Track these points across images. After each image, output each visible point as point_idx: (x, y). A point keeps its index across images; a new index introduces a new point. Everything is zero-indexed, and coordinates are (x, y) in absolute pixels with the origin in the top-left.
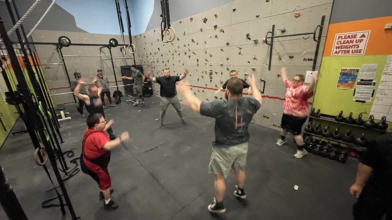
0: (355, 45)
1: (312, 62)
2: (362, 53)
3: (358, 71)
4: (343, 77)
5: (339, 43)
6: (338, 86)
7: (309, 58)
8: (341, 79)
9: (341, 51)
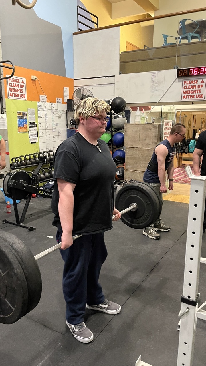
0: (21, 90)
2: (25, 98)
3: (27, 115)
6: (19, 130)
8: (19, 123)
9: (13, 93)
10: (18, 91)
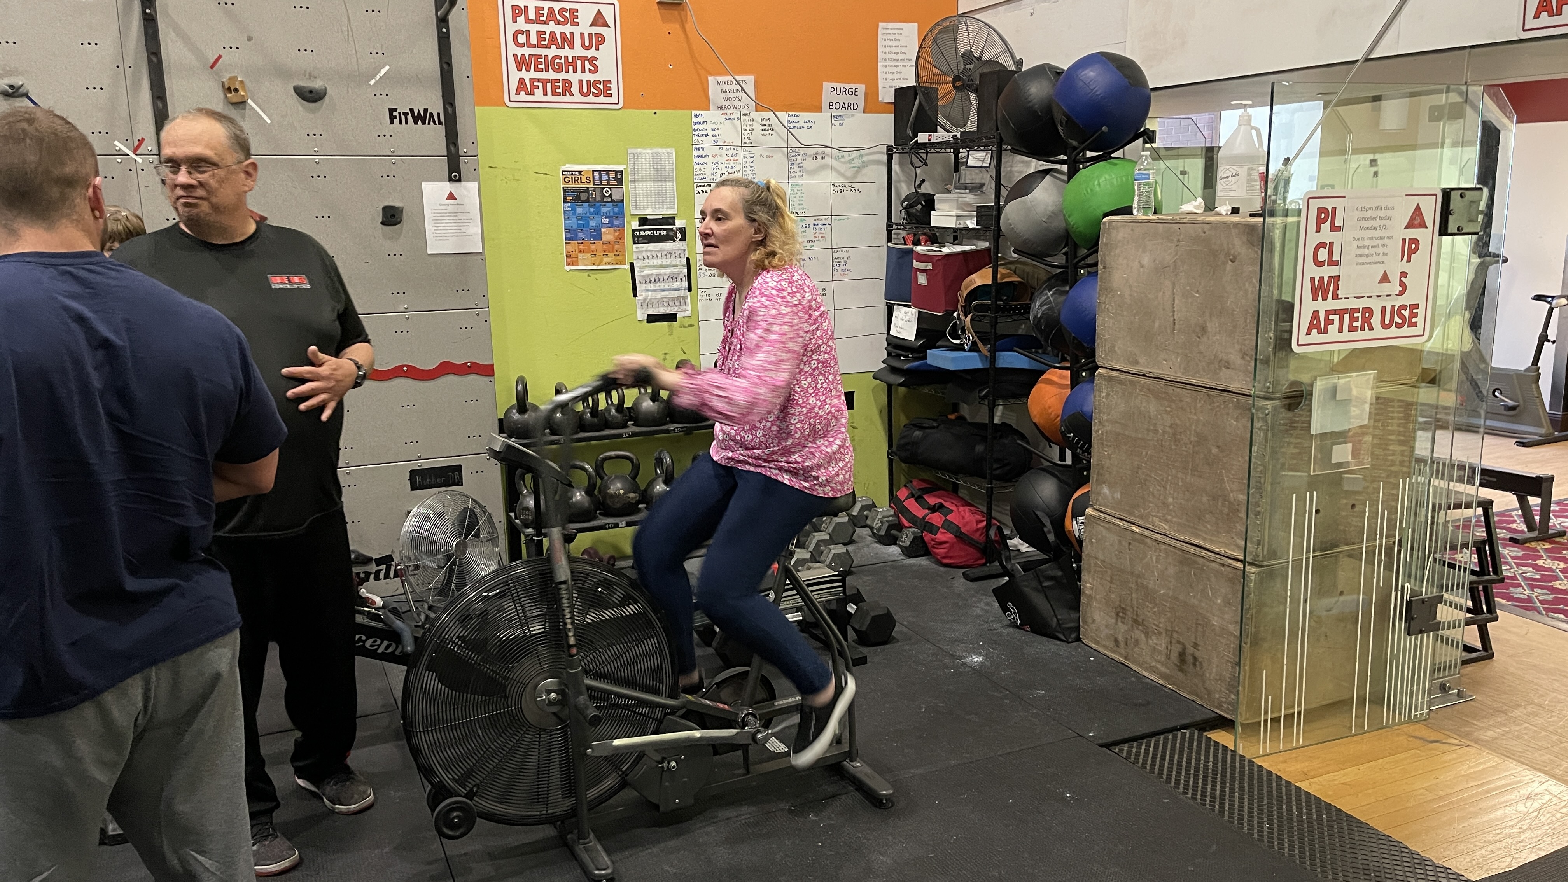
0: (583, 59)
1: (435, 134)
2: (614, 99)
3: (620, 182)
4: (579, 210)
5: (522, 39)
6: (571, 259)
7: (419, 108)
8: (573, 222)
9: (539, 80)
10: (570, 64)
